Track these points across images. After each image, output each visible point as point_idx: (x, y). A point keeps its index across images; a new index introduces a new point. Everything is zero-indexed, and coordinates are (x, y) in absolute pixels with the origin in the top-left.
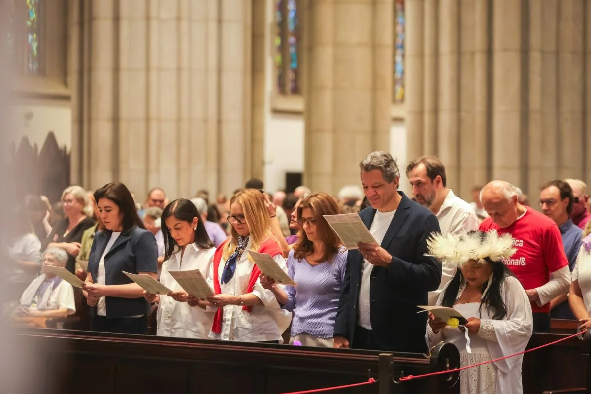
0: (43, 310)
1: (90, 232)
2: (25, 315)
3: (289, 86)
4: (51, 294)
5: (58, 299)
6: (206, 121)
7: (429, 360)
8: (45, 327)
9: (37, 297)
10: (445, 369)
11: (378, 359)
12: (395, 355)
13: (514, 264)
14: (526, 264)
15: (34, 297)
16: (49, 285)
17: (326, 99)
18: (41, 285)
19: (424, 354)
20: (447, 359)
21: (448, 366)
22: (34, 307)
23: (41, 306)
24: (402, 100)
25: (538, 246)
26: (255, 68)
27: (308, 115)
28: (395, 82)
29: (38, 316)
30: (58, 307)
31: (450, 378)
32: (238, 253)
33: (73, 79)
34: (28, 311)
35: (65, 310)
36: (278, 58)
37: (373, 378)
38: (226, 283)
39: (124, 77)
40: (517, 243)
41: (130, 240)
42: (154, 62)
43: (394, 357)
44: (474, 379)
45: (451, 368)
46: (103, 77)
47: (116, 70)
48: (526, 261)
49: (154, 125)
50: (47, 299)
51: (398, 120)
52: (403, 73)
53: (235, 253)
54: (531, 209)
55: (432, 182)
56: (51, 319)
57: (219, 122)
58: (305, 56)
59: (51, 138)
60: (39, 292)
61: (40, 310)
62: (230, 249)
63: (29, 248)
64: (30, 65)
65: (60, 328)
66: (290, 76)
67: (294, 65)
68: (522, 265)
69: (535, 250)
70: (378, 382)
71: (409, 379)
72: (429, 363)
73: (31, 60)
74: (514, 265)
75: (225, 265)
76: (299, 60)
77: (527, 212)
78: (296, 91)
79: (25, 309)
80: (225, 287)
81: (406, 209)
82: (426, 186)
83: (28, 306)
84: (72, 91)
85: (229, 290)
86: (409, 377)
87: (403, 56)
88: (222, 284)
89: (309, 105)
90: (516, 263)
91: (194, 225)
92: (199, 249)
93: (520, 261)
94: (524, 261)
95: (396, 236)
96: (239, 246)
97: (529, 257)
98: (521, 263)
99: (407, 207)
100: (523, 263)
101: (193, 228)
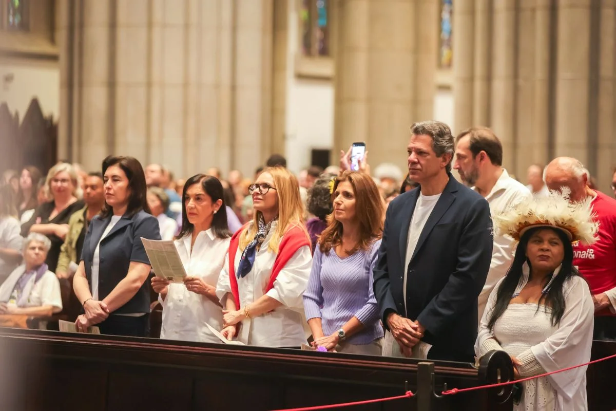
0: (24, 306)
1: (78, 215)
2: (3, 312)
3: (316, 46)
4: (33, 288)
5: (41, 293)
6: (217, 86)
7: (477, 370)
8: (25, 327)
9: (16, 291)
10: (496, 381)
11: (416, 369)
12: (437, 364)
13: (581, 256)
14: (595, 256)
15: (13, 291)
16: (30, 278)
17: (360, 63)
18: (21, 277)
20: (499, 370)
21: (499, 378)
22: (13, 303)
23: (21, 302)
24: (449, 65)
25: (610, 236)
26: (277, 25)
27: (338, 81)
28: (441, 43)
29: (17, 315)
30: (41, 304)
31: (502, 393)
32: (258, 242)
33: (62, 35)
34: (6, 308)
35: (49, 307)
36: (304, 14)
37: (410, 391)
38: (243, 277)
39: (122, 34)
41: (131, 224)
42: (158, 16)
43: (436, 367)
44: (530, 394)
45: (503, 380)
46: (97, 34)
47: (113, 25)
49: (156, 91)
50: (28, 293)
51: (445, 88)
52: (451, 33)
53: (254, 242)
54: (601, 194)
56: (32, 318)
57: (233, 88)
58: (335, 12)
59: (35, 105)
60: (19, 286)
61: (20, 307)
62: (248, 237)
63: (9, 234)
64: (11, 19)
65: (43, 328)
66: (317, 34)
67: (322, 22)
68: (590, 258)
69: (606, 241)
70: (416, 396)
71: (453, 393)
72: (477, 374)
73: (11, 12)
74: (581, 258)
75: (242, 255)
76: (328, 17)
77: (598, 197)
78: (324, 52)
79: (2, 306)
80: (242, 282)
81: (453, 193)
83: (6, 302)
84: (60, 49)
85: (246, 286)
86: (453, 391)
87: (451, 13)
88: (238, 278)
89: (340, 69)
90: (583, 256)
91: (216, 207)
92: (215, 237)
93: (587, 254)
94: (593, 254)
95: (439, 224)
96: (259, 234)
97: (599, 249)
98: (589, 256)
99: (453, 191)
100: (591, 256)
101: (213, 212)
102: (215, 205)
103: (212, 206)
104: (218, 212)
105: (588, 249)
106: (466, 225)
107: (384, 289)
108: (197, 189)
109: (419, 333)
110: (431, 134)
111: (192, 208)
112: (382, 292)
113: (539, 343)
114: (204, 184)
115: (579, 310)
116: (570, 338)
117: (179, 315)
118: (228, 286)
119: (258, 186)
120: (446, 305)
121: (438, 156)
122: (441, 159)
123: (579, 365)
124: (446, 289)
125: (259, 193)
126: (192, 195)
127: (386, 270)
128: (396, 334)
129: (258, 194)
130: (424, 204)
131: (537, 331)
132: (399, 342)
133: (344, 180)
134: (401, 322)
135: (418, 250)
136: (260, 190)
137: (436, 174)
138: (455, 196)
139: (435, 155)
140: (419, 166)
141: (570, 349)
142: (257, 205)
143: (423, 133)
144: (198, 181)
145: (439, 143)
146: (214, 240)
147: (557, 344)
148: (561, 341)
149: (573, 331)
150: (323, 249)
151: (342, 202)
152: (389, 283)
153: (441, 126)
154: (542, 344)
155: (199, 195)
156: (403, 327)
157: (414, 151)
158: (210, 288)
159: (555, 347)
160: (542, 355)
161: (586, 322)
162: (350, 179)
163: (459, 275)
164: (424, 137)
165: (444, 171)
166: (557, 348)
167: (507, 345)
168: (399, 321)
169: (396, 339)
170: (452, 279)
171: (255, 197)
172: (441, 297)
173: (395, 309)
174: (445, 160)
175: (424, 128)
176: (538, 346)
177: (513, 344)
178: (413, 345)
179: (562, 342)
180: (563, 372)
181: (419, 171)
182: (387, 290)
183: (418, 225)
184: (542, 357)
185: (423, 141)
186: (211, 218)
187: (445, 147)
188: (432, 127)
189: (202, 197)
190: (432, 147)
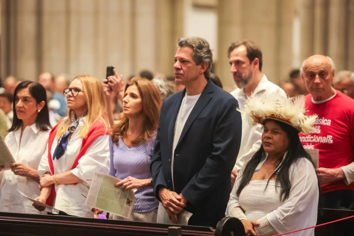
7: (214, 233)
11: (167, 232)
12: (183, 228)
13: (322, 141)
14: (333, 142)
19: (210, 228)
20: (232, 233)
32: (70, 132)
38: (57, 159)
40: (325, 122)
43: (182, 230)
48: (333, 139)
49: (74, 18)
53: (68, 132)
55: (251, 63)
68: (329, 142)
72: (214, 235)
74: (322, 143)
75: (58, 143)
77: (337, 95)
81: (210, 93)
82: (244, 66)
88: (53, 159)
90: (324, 141)
91: (40, 107)
92: (38, 130)
93: (327, 139)
94: (331, 139)
95: (199, 117)
96: (71, 126)
97: (337, 136)
98: (329, 141)
99: (210, 92)
100: (330, 141)
101: (37, 111)
102: (39, 106)
103: (37, 106)
104: (41, 111)
105: (328, 136)
106: (219, 119)
107: (157, 170)
108: (25, 93)
109: (182, 203)
110: (191, 47)
111: (20, 107)
112: (156, 171)
113: (273, 211)
114: (31, 89)
115: (304, 183)
116: (296, 206)
117: (9, 192)
118: (47, 167)
119: (70, 90)
120: (203, 181)
121: (198, 64)
122: (200, 67)
123: (304, 228)
124: (203, 169)
125: (72, 95)
126: (21, 97)
127: (160, 154)
128: (165, 204)
129: (70, 96)
130: (188, 102)
131: (271, 201)
132: (167, 210)
133: (132, 85)
134: (169, 195)
135: (182, 138)
136: (72, 93)
137: (196, 78)
138: (211, 96)
139: (195, 63)
140: (182, 72)
141: (297, 215)
142: (70, 105)
143: (185, 46)
144: (26, 86)
145: (198, 54)
146: (38, 133)
147: (286, 211)
148: (290, 208)
149: (299, 201)
150: (114, 140)
151: (129, 101)
152: (161, 165)
153: (200, 41)
154: (275, 211)
155: (27, 97)
156: (170, 198)
157: (179, 60)
158: (33, 171)
159: (284, 213)
160: (274, 220)
161: (310, 193)
162: (137, 84)
163: (213, 158)
164: (187, 49)
165: (203, 76)
166: (286, 215)
167: (250, 213)
168: (167, 194)
169: (165, 207)
170: (209, 161)
171: (68, 99)
172: (200, 175)
173: (165, 185)
174: (203, 67)
175: (186, 42)
176: (272, 213)
177: (254, 212)
178: (178, 212)
179: (289, 210)
180: (292, 233)
181: (181, 76)
182: (160, 170)
183: (183, 119)
184: (275, 222)
185: (186, 52)
186: (36, 116)
187: (203, 57)
188: (193, 41)
189: (28, 99)
190: (192, 57)
